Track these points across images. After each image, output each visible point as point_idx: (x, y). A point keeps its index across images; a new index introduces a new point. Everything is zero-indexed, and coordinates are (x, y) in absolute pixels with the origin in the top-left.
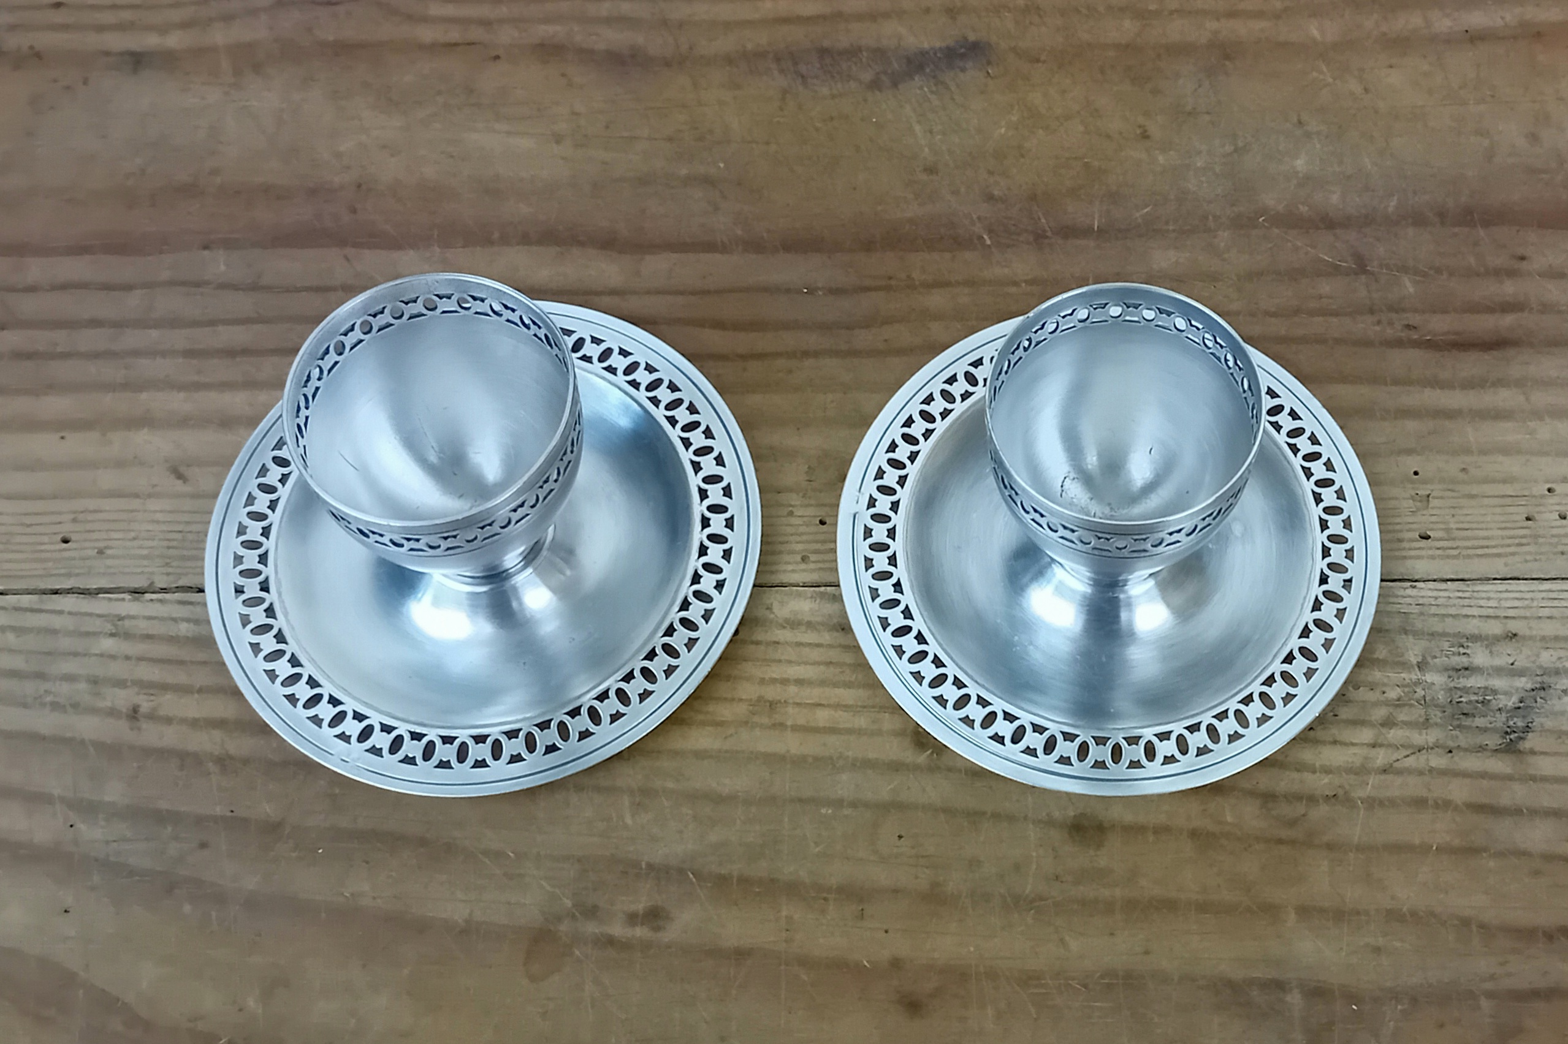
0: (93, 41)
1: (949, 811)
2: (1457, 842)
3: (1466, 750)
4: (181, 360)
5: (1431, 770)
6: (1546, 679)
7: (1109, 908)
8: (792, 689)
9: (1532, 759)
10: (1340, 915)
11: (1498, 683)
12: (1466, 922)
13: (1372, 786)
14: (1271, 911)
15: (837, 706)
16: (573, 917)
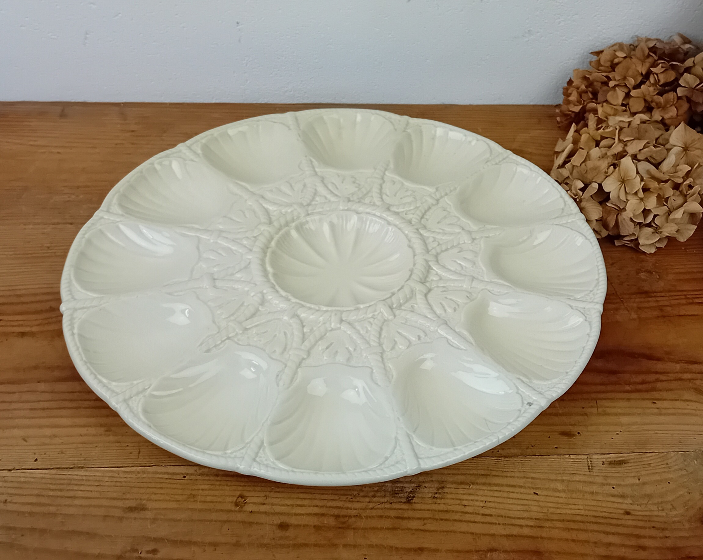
0: (10, 329)
1: (244, 522)
2: (391, 527)
3: (395, 503)
4: (28, 411)
5: (385, 508)
6: (420, 484)
7: (288, 546)
8: (201, 491)
9: (414, 505)
10: (355, 546)
11: (406, 485)
12: (391, 547)
13: (368, 513)
14: (335, 546)
15: (213, 496)
16: (130, 551)
